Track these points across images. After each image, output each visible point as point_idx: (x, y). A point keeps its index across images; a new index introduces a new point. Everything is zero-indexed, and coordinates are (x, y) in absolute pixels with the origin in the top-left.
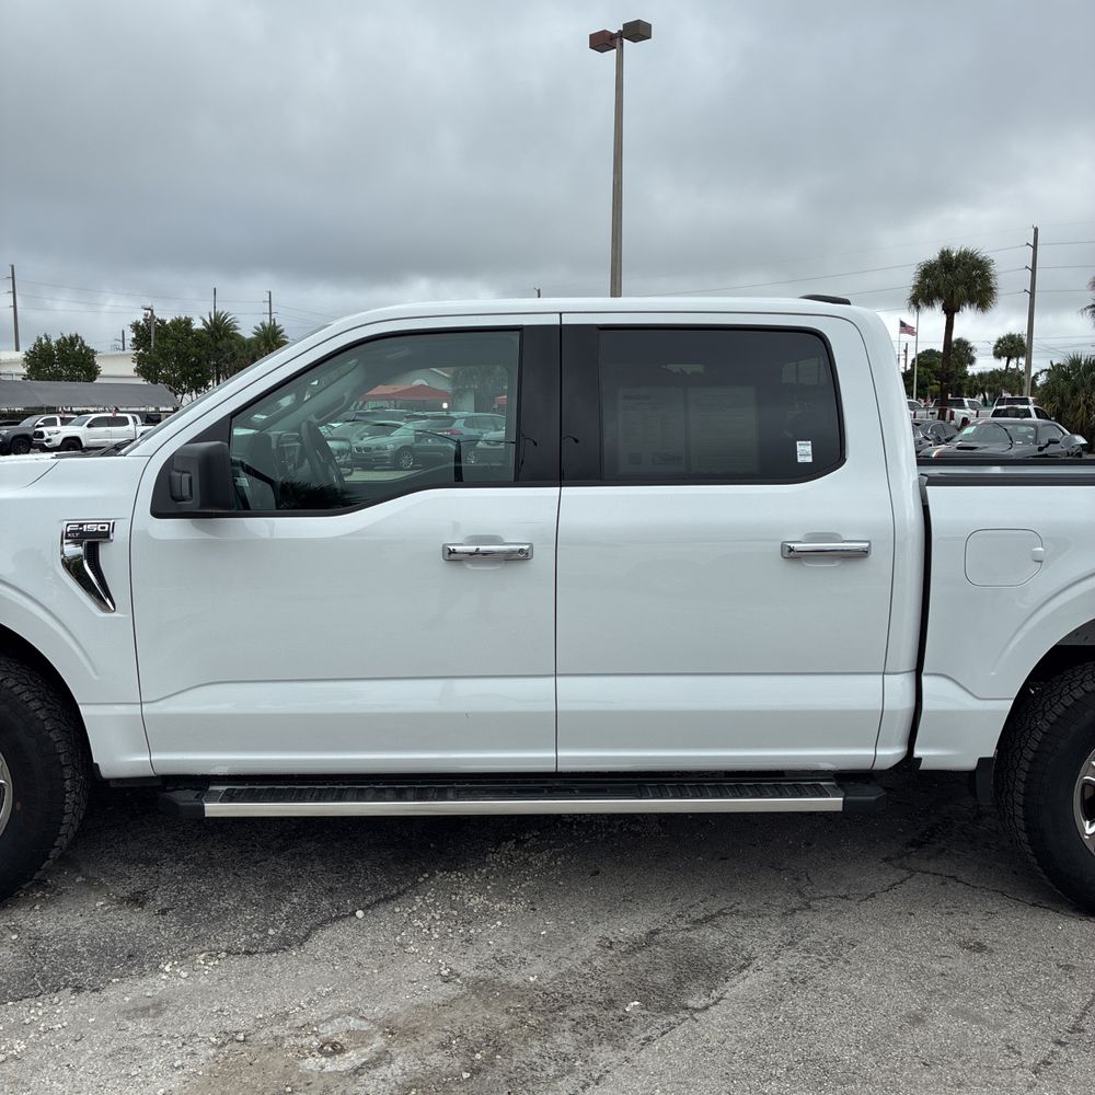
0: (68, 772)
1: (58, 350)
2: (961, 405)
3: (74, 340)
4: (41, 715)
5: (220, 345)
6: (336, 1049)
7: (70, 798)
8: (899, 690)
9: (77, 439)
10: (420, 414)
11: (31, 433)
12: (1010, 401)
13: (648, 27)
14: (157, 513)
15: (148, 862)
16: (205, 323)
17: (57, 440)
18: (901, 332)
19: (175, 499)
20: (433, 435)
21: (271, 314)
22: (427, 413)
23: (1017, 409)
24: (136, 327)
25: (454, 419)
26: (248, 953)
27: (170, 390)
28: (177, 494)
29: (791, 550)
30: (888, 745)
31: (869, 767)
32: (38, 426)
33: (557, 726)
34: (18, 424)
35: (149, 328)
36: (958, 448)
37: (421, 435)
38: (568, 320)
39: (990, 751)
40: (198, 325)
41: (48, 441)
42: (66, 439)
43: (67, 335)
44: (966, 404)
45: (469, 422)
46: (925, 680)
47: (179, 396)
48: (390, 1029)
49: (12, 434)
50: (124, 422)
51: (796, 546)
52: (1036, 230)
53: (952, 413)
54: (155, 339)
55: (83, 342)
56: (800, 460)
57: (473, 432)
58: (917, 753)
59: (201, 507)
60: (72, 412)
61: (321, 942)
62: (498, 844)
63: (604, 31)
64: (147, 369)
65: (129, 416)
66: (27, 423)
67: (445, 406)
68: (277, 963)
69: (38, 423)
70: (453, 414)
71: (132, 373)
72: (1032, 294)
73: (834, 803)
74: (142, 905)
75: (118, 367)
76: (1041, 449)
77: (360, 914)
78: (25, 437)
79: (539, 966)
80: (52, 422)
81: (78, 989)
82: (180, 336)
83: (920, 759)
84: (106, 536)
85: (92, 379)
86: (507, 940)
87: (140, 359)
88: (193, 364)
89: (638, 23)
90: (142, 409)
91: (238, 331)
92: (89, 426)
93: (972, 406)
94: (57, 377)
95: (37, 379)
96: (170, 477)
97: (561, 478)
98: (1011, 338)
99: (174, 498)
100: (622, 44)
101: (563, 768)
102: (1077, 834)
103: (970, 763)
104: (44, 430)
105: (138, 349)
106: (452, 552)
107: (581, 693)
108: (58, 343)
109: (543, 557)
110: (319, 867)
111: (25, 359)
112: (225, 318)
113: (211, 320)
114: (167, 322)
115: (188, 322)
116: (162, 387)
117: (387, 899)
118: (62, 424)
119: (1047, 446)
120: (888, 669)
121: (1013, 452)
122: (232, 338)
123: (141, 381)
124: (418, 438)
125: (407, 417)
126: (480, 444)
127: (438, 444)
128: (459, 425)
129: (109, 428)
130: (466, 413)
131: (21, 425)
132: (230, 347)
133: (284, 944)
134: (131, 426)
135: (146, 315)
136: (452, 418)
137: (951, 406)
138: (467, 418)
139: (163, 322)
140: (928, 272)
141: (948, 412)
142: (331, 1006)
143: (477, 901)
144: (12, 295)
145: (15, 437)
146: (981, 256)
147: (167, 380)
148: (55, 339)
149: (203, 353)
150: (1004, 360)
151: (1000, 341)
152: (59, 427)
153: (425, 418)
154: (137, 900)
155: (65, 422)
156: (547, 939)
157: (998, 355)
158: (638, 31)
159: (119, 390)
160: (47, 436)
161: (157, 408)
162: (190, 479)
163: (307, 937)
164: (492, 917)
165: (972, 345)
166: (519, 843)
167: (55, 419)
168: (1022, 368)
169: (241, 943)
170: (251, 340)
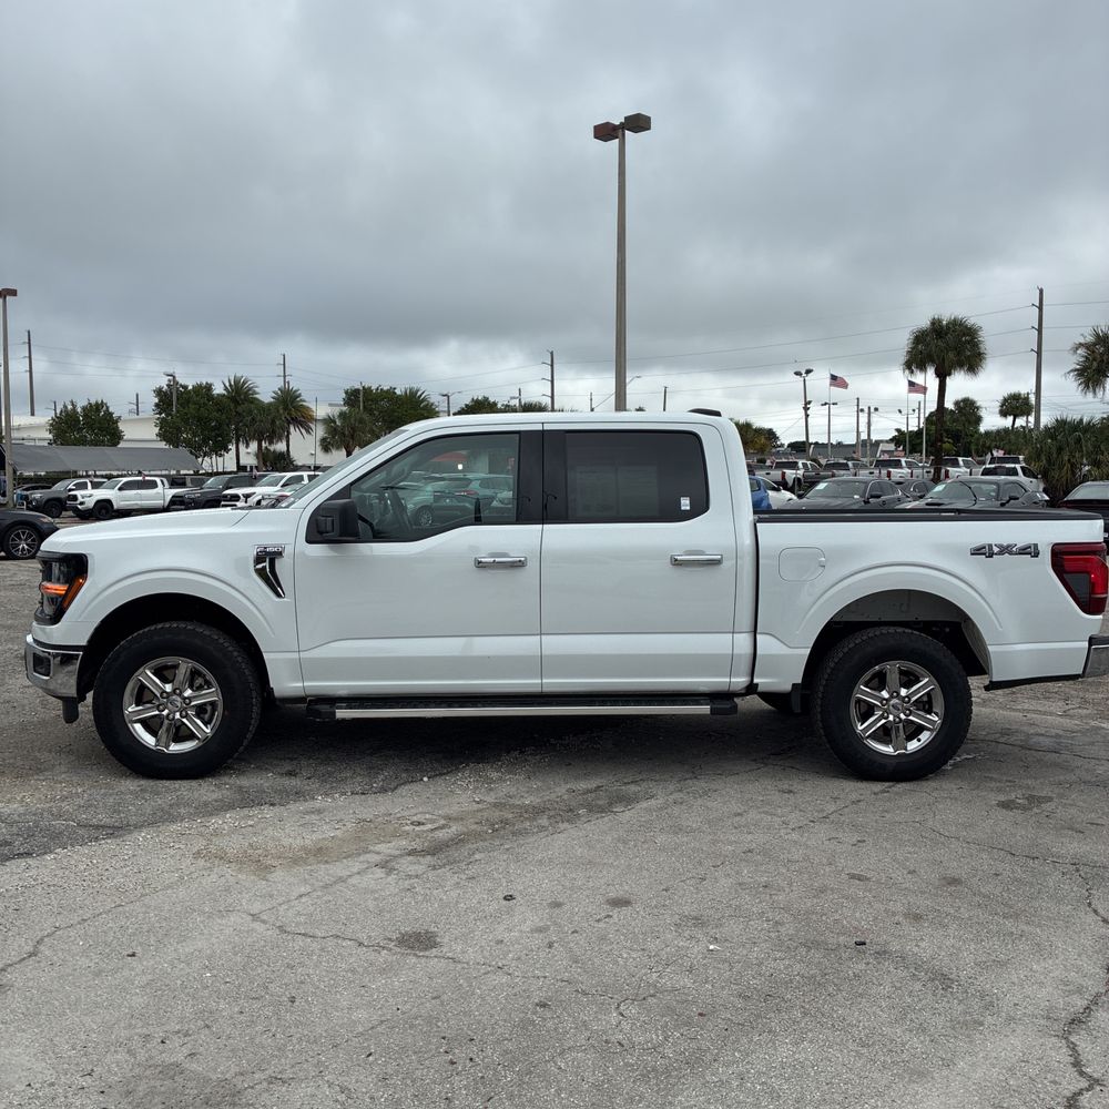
0: (254, 694)
1: (85, 416)
2: (956, 464)
3: (98, 406)
4: (240, 659)
5: (240, 409)
6: (419, 824)
7: (255, 709)
8: (743, 642)
9: (109, 502)
10: (437, 475)
11: (63, 496)
12: (1001, 460)
13: (648, 120)
14: (309, 540)
15: (291, 759)
16: (226, 389)
17: (90, 503)
18: (910, 391)
19: (321, 533)
20: (453, 497)
21: (285, 376)
22: (444, 475)
23: (1004, 467)
24: (159, 392)
25: (470, 481)
26: (363, 794)
27: (191, 452)
28: (322, 529)
29: (676, 560)
30: (738, 676)
31: (727, 689)
32: (70, 490)
33: (542, 664)
34: (50, 488)
35: (171, 393)
36: (927, 504)
37: (439, 496)
38: (547, 427)
39: (799, 680)
40: (218, 390)
41: (82, 503)
42: (98, 502)
43: (93, 401)
44: (961, 463)
45: (485, 483)
46: (758, 636)
47: (200, 460)
48: (449, 818)
49: (46, 498)
50: (153, 485)
51: (679, 558)
52: (1041, 291)
53: (947, 472)
54: (177, 403)
55: (107, 408)
56: (683, 508)
57: (488, 492)
58: (756, 681)
59: (340, 536)
60: (102, 476)
61: (404, 790)
62: (508, 752)
63: (608, 123)
64: (169, 433)
65: (158, 480)
66: (59, 487)
67: (460, 467)
68: (380, 798)
69: (71, 487)
70: (470, 476)
71: (154, 437)
72: (1039, 353)
73: (705, 709)
74: (295, 775)
75: (141, 431)
76: (1003, 505)
77: (425, 779)
78: (58, 500)
79: (532, 798)
80: (83, 486)
81: (272, 805)
82: (202, 401)
83: (757, 685)
84: (280, 554)
85: (115, 444)
86: (513, 789)
87: (163, 424)
88: (214, 429)
89: (638, 116)
90: (167, 472)
91: (257, 396)
92: (120, 489)
93: (967, 464)
94: (82, 442)
95: (62, 444)
96: (317, 520)
97: (544, 519)
98: (1015, 397)
99: (318, 532)
100: (624, 135)
101: (546, 689)
102: (853, 730)
103: (788, 687)
104: (78, 493)
105: (160, 414)
106: (480, 562)
107: (556, 644)
108: (84, 409)
109: (532, 565)
110: (396, 760)
111: (51, 425)
112: (244, 383)
113: (230, 385)
114: (190, 388)
115: (209, 387)
116: (183, 451)
117: (441, 774)
118: (93, 488)
119: (1008, 502)
120: (736, 630)
121: (975, 508)
122: (252, 402)
123: (163, 445)
124: (437, 499)
125: (425, 479)
126: (495, 504)
127: (455, 503)
128: (475, 486)
129: (139, 491)
130: (483, 475)
131: (54, 488)
132: (250, 412)
133: (383, 790)
134: (160, 489)
135: (169, 381)
136: (468, 479)
137: (946, 465)
138: (482, 480)
139: (185, 387)
140: (920, 338)
141: (943, 471)
142: (414, 811)
143: (495, 775)
144: (27, 360)
145: (49, 500)
146: (971, 322)
147: (188, 444)
148: (81, 404)
149: (224, 417)
150: (1011, 418)
151: (1005, 400)
152: (90, 491)
153: (442, 479)
154: (291, 774)
155: (96, 486)
156: (537, 789)
157: (1004, 413)
158: (638, 123)
159: (142, 454)
160: (80, 499)
161: (178, 471)
162: (333, 521)
163: (396, 788)
164: (505, 781)
165: (978, 404)
166: (522, 752)
167: (86, 483)
168: (1031, 425)
169: (358, 789)
170: (270, 404)
